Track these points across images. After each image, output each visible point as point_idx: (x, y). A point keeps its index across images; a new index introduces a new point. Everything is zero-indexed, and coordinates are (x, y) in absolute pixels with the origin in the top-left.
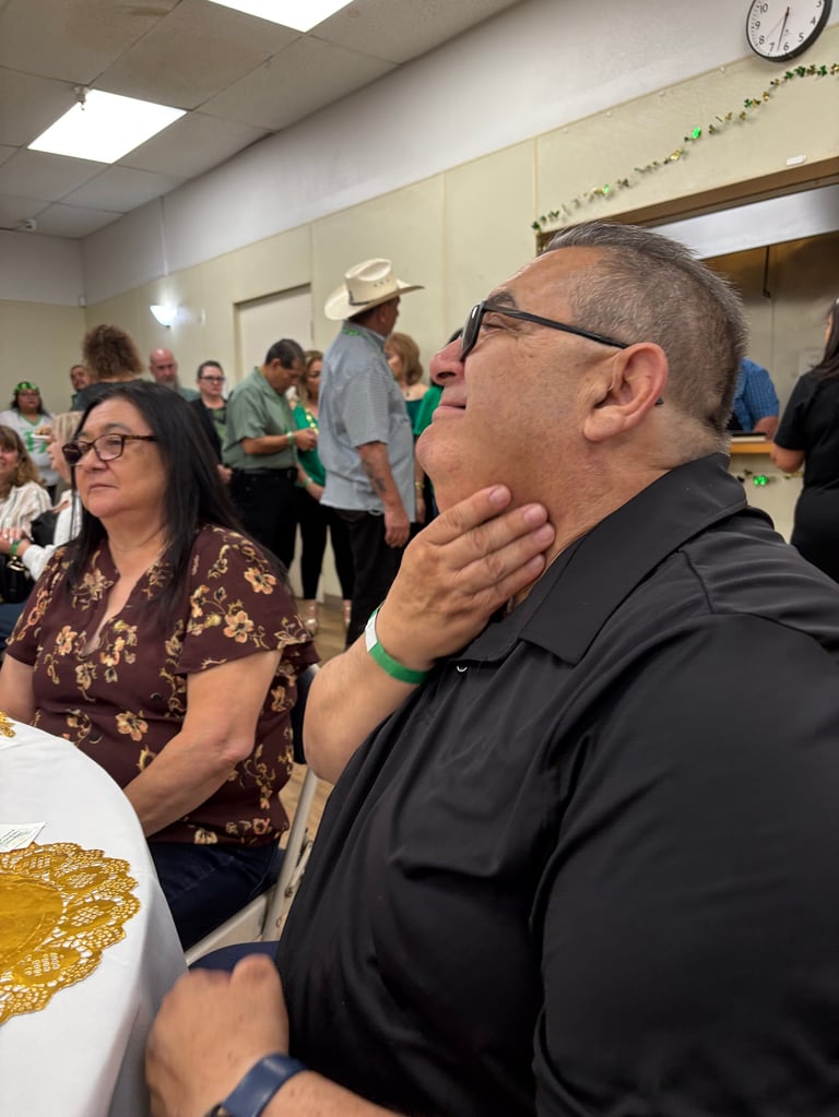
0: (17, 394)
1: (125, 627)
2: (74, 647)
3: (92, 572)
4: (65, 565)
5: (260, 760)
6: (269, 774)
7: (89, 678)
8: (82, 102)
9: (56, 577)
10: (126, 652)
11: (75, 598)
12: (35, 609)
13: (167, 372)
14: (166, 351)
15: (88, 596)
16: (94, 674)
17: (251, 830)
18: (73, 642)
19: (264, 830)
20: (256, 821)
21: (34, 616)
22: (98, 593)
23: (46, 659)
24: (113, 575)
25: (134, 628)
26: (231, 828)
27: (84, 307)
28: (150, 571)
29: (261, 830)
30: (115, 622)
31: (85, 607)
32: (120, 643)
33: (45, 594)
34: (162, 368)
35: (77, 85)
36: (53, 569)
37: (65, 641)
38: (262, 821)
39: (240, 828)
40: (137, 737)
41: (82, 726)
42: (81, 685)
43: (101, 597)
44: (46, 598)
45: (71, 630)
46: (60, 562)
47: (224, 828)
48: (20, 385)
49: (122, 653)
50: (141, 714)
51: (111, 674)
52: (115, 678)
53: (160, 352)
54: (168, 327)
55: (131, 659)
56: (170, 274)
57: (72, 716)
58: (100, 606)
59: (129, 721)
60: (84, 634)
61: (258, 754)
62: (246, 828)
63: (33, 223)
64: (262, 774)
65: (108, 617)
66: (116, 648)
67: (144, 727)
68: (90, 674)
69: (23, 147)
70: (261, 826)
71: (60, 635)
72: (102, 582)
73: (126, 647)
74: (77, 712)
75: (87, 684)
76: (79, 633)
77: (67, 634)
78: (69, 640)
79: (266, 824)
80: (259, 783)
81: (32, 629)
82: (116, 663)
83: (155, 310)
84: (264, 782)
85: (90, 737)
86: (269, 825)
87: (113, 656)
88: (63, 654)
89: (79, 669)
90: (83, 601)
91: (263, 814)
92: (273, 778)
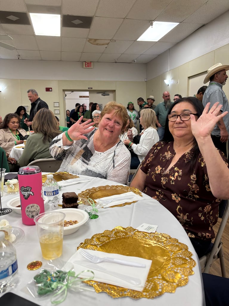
0: (128, 105)
1: (178, 169)
2: (161, 172)
3: (167, 152)
4: (159, 148)
5: (211, 215)
6: (213, 220)
7: (165, 181)
8: (152, 25)
9: (156, 151)
10: (178, 177)
11: (161, 158)
12: (149, 159)
13: (168, 98)
14: (167, 92)
15: (165, 158)
16: (167, 181)
17: (205, 236)
18: (161, 170)
19: (209, 237)
20: (207, 234)
21: (149, 160)
22: (169, 158)
23: (152, 173)
24: (173, 153)
25: (181, 170)
26: (200, 234)
27: (146, 81)
28: (186, 154)
29: (208, 237)
30: (175, 167)
31: (164, 161)
32: (176, 174)
33: (152, 155)
34: (167, 96)
35: (151, 21)
36: (155, 148)
37: (158, 170)
38: (209, 234)
39: (202, 235)
40: (177, 202)
41: (160, 195)
42: (162, 183)
43: (169, 159)
44: (153, 156)
45: (160, 167)
46: (157, 146)
47: (198, 234)
48: (129, 103)
49: (177, 177)
50: (180, 195)
51: (173, 182)
52: (174, 183)
53: (166, 92)
54: (168, 85)
55: (179, 179)
56: (169, 70)
57: (158, 191)
58: (169, 161)
59: (175, 196)
60: (164, 169)
61: (211, 213)
62: (204, 235)
63: (136, 61)
64: (211, 220)
65: (172, 165)
66: (175, 175)
67: (179, 199)
68: (166, 181)
69: (135, 40)
70: (208, 236)
71: (157, 167)
72: (171, 155)
73: (179, 176)
74: (160, 191)
75: (164, 183)
76: (163, 168)
77: (159, 168)
78: (159, 170)
79: (210, 236)
80: (210, 222)
81: (148, 164)
82: (175, 179)
83: (165, 81)
84: (211, 222)
85: (163, 198)
86: (211, 236)
87: (174, 177)
88: (157, 173)
89: (162, 178)
90: (163, 159)
91: (209, 232)
92: (213, 221)
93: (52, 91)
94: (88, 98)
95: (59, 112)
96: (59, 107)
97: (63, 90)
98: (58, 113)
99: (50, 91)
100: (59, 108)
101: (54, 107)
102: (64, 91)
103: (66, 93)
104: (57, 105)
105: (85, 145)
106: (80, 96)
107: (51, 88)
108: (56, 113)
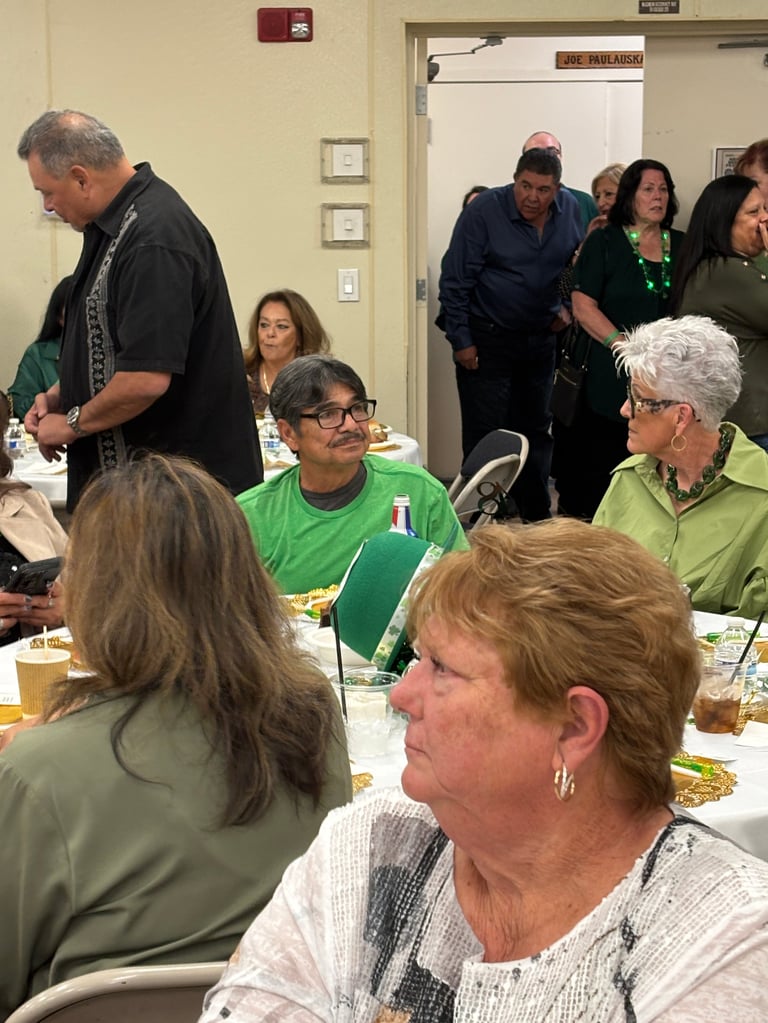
93: (309, 38)
94: (637, 73)
95: (367, 226)
96: (364, 179)
97: (409, 26)
98: (358, 236)
99: (290, 38)
100: (363, 188)
101: (325, 180)
102: (418, 31)
103: (435, 45)
104: (344, 161)
105: (399, 961)
106: (558, 54)
107: (308, 16)
108: (340, 236)
